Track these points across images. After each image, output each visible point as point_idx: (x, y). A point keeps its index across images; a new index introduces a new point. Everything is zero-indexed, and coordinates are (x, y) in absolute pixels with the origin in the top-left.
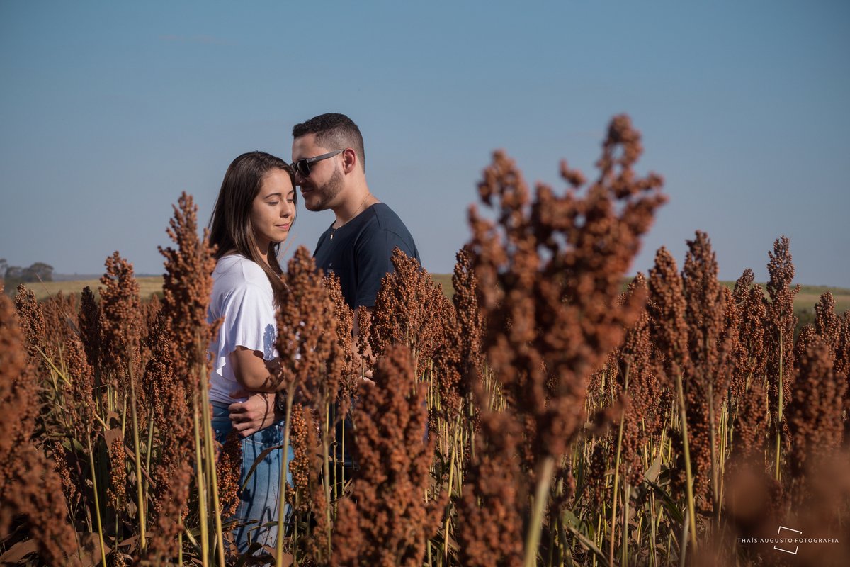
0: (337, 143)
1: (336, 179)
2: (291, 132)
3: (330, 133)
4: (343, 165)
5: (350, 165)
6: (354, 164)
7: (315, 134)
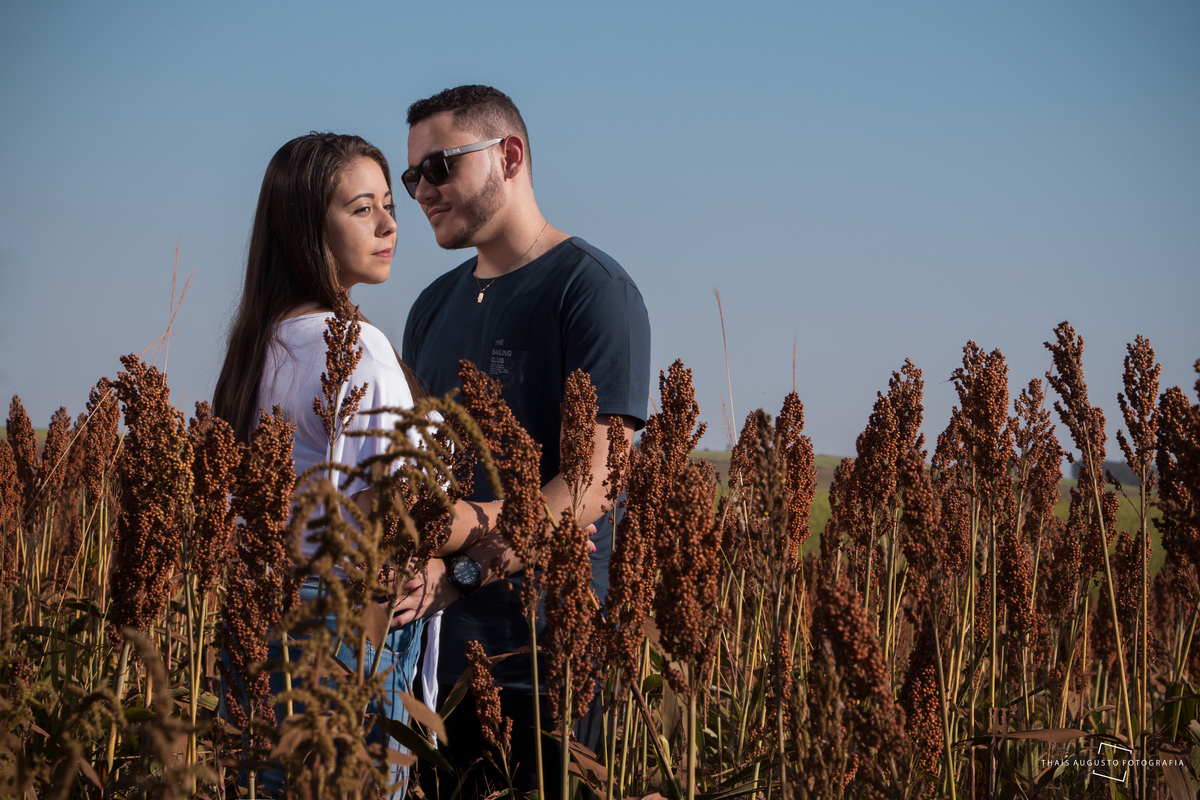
0: (491, 127)
1: (492, 188)
2: (405, 116)
3: (480, 109)
4: (503, 164)
5: (514, 165)
6: (520, 163)
7: (452, 112)
